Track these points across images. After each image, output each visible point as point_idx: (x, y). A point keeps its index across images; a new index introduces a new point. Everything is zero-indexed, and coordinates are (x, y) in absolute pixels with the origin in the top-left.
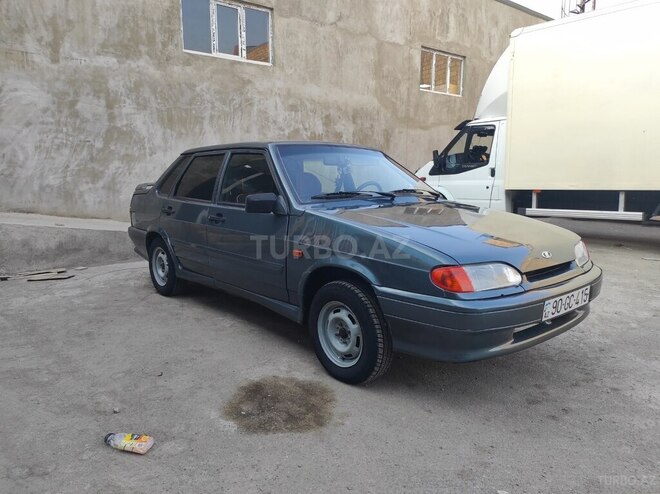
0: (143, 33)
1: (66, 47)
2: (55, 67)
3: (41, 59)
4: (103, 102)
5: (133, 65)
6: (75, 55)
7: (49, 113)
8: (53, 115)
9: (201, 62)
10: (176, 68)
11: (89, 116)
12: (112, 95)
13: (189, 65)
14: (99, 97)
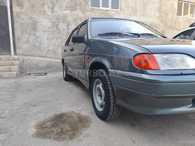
0: (78, 3)
1: (56, 9)
2: (52, 14)
3: (49, 12)
4: (66, 25)
5: (75, 13)
6: (58, 11)
7: (51, 28)
8: (52, 29)
9: (96, 10)
10: (88, 13)
11: (62, 29)
12: (68, 22)
13: (92, 12)
14: (65, 23)
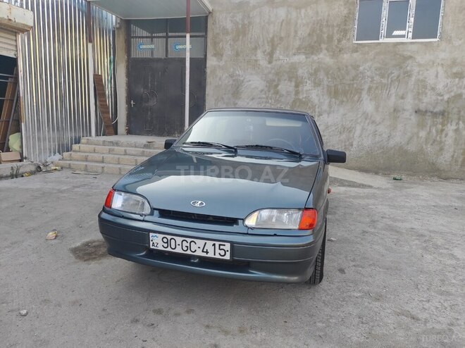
0: (325, 36)
1: (277, 54)
2: (269, 66)
3: (263, 63)
4: (293, 84)
5: (316, 58)
6: (281, 57)
7: (263, 92)
8: (266, 94)
9: (366, 48)
10: (345, 56)
11: (284, 93)
12: (299, 79)
13: (357, 51)
14: (291, 81)
